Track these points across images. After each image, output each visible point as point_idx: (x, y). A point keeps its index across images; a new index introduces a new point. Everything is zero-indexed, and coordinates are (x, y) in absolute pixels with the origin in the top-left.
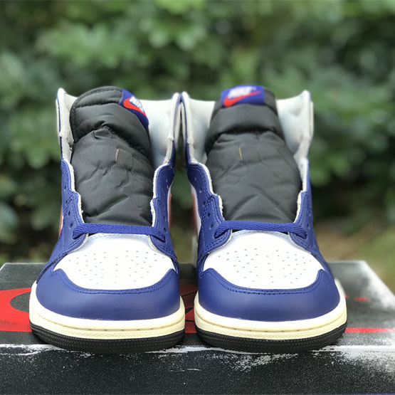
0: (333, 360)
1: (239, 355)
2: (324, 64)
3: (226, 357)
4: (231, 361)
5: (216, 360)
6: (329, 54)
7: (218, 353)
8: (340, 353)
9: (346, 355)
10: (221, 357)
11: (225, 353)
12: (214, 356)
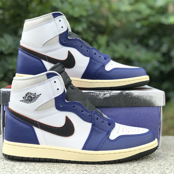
0: (130, 95)
1: (100, 94)
2: (134, 44)
3: (95, 94)
4: (97, 96)
5: (92, 95)
6: (136, 40)
7: (93, 93)
8: (132, 93)
9: (134, 94)
10: (94, 94)
11: (95, 93)
12: (92, 94)
